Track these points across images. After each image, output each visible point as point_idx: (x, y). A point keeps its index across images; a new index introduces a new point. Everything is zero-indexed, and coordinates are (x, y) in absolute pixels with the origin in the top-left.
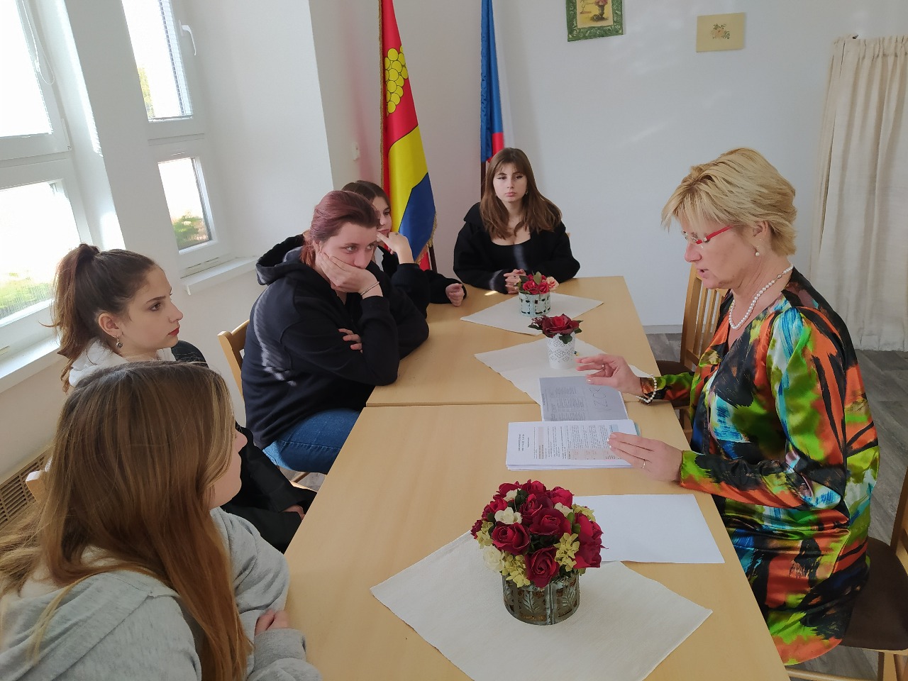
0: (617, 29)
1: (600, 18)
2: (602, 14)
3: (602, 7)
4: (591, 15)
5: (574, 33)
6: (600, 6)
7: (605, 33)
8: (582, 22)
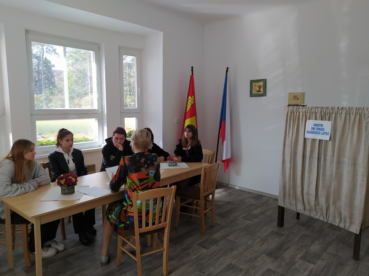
0: (264, 94)
1: (259, 91)
2: (260, 90)
3: (260, 88)
4: (257, 90)
5: (252, 95)
6: (259, 88)
7: (260, 95)
8: (254, 92)
